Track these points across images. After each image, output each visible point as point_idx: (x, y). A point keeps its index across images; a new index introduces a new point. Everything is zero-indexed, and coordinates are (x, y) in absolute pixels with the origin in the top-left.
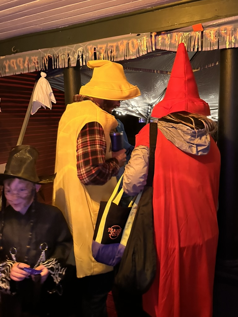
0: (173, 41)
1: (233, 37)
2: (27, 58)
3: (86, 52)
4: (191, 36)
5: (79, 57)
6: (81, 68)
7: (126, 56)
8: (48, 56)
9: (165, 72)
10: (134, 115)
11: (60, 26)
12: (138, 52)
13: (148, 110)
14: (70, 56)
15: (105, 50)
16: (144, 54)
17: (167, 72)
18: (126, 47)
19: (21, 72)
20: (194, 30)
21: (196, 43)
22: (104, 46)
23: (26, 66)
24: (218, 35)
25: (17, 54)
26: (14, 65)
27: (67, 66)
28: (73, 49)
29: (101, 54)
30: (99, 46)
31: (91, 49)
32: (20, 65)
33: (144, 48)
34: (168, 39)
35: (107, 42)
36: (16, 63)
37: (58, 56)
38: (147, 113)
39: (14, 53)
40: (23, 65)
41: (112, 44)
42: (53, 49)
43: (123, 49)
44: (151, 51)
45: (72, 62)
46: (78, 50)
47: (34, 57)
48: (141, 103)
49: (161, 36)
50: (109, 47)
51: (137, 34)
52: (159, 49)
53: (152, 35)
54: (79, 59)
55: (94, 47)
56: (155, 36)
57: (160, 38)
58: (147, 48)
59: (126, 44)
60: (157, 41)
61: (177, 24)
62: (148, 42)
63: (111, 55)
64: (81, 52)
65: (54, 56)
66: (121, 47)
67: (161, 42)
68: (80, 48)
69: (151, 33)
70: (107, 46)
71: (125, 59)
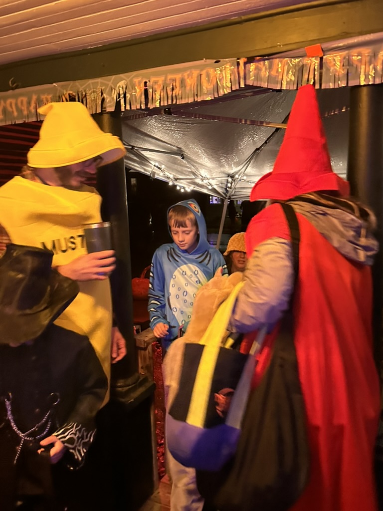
0: (274, 73)
1: (371, 67)
2: (34, 97)
3: (131, 89)
4: (303, 65)
5: (119, 97)
6: (123, 114)
7: (197, 95)
8: (69, 94)
9: (259, 122)
10: (205, 191)
11: (88, 46)
12: (217, 88)
13: (227, 185)
14: (105, 95)
15: (162, 86)
16: (226, 93)
17: (262, 123)
18: (197, 80)
19: (24, 120)
20: (307, 54)
21: (311, 76)
22: (161, 80)
23: (33, 111)
24: (348, 63)
25: (17, 91)
26: (12, 108)
27: (99, 111)
28: (110, 84)
29: (155, 91)
30: (153, 79)
31: (140, 83)
32: (23, 108)
33: (226, 83)
34: (266, 69)
35: (165, 73)
36: (16, 104)
37: (86, 95)
38: (226, 189)
39: (13, 89)
40: (28, 108)
41: (173, 76)
42: (78, 83)
43: (191, 85)
44: (238, 88)
45: (108, 105)
46: (118, 85)
47: (46, 96)
48: (216, 172)
49: (254, 63)
50: (169, 81)
51: (215, 61)
52: (251, 84)
53: (240, 62)
54: (120, 100)
55: (144, 81)
56: (245, 63)
57: (252, 66)
58: (231, 82)
59: (197, 77)
60: (247, 72)
61: (280, 46)
62: (232, 73)
63: (172, 94)
64: (122, 88)
65: (78, 95)
66: (189, 82)
67: (254, 73)
68: (121, 82)
69: (238, 59)
70: (166, 80)
71: (194, 100)
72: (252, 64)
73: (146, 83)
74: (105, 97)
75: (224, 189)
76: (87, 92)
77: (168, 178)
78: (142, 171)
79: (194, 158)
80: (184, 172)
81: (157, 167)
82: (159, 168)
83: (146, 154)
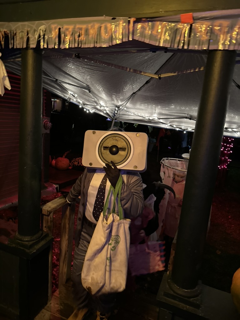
0: (154, 32)
1: (229, 35)
3: (49, 32)
4: (177, 29)
5: (40, 37)
7: (97, 42)
8: (4, 32)
9: (139, 71)
10: (102, 114)
12: (111, 39)
13: (115, 111)
15: (71, 33)
16: (118, 43)
17: (141, 72)
18: (98, 31)
20: (181, 21)
21: (182, 39)
22: (71, 28)
24: (211, 32)
27: (25, 46)
28: (34, 27)
29: (66, 36)
30: (65, 27)
31: (55, 28)
33: (119, 35)
34: (149, 29)
35: (74, 23)
37: (16, 33)
38: (114, 114)
41: (80, 26)
42: (11, 24)
43: (93, 34)
44: (127, 40)
45: (31, 43)
46: (40, 28)
48: (109, 103)
49: (141, 23)
50: (77, 29)
51: (112, 18)
52: (137, 39)
53: (131, 21)
54: (40, 40)
55: (59, 27)
56: (134, 22)
57: (139, 26)
58: (122, 35)
59: (98, 28)
60: (135, 30)
61: (162, 12)
62: (124, 28)
63: (79, 39)
64: (43, 31)
65: (11, 33)
66: (91, 32)
67: (140, 31)
68: (42, 27)
69: (129, 18)
70: (74, 28)
71: (94, 46)
72: (139, 24)
73: (60, 29)
74: (30, 36)
75: (113, 114)
76: (17, 31)
77: (79, 103)
78: (63, 96)
79: (96, 92)
80: (90, 101)
81: (72, 95)
82: (74, 96)
83: (66, 86)
